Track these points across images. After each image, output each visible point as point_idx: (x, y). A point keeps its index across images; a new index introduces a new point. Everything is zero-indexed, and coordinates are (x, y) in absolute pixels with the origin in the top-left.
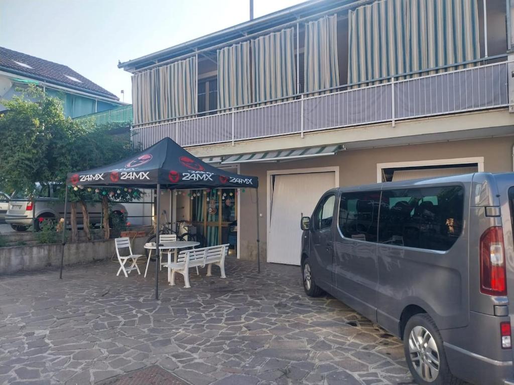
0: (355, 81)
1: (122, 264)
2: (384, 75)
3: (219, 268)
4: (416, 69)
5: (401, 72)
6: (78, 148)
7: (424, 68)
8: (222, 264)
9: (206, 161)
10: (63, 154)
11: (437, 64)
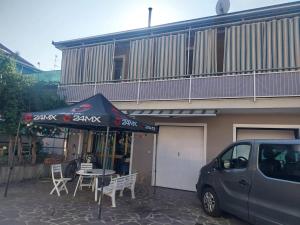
0: (228, 70)
1: (56, 186)
2: (248, 69)
3: (130, 191)
4: (269, 67)
5: (259, 68)
6: (24, 95)
7: (275, 68)
8: (132, 188)
9: (125, 112)
10: (12, 99)
11: (283, 65)
